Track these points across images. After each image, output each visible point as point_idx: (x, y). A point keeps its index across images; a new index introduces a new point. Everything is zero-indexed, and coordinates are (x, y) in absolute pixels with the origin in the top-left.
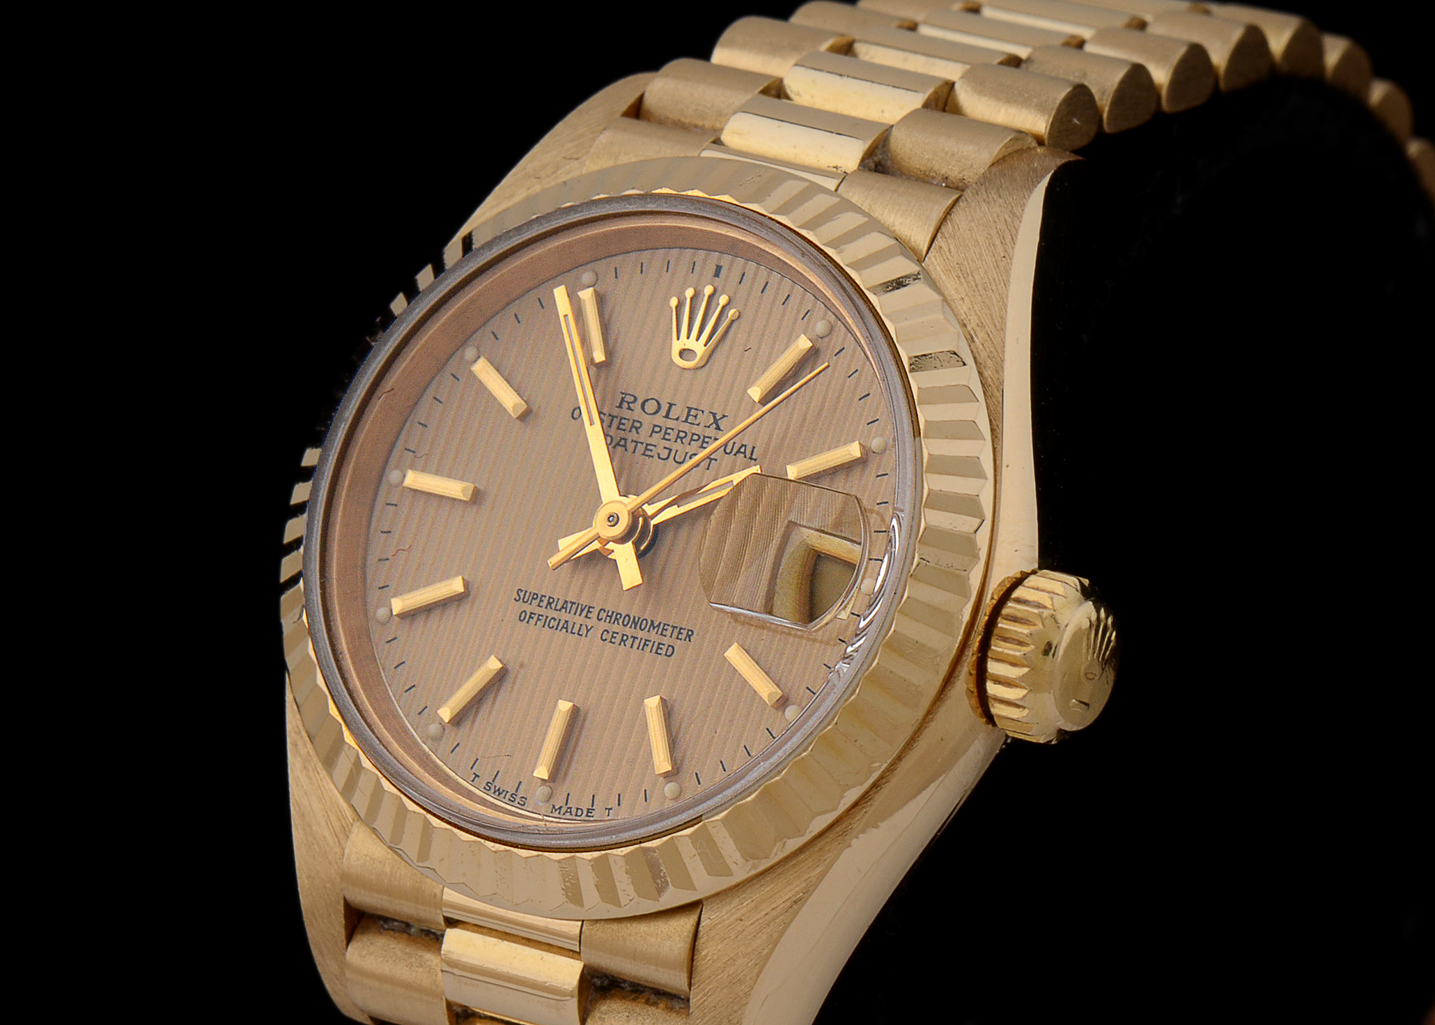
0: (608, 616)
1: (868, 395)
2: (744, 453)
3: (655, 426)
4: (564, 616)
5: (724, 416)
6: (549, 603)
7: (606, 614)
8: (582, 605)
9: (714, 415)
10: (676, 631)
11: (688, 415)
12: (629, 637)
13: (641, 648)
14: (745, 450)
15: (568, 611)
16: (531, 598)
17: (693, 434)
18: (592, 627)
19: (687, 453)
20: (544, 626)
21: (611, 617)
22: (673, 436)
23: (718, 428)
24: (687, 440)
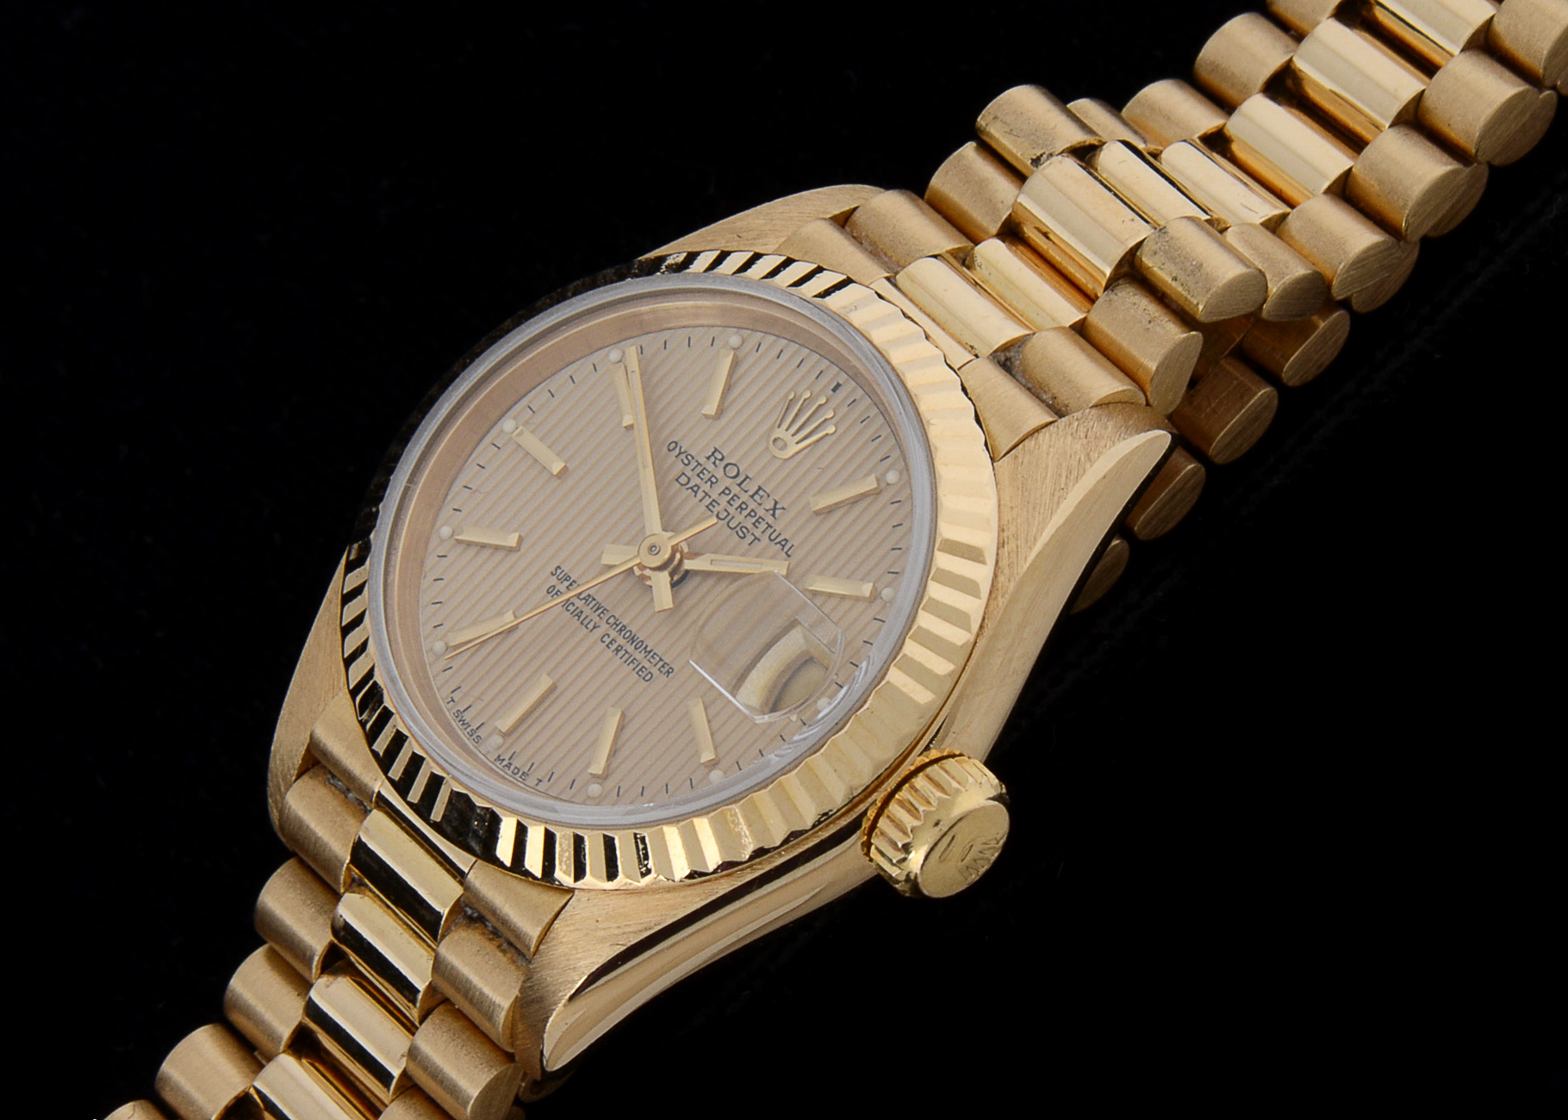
0: (615, 623)
2: (784, 546)
3: (727, 488)
4: (582, 606)
5: (783, 508)
8: (600, 604)
9: (776, 503)
10: (661, 663)
11: (756, 493)
12: (624, 648)
13: (628, 662)
16: (564, 579)
17: (753, 510)
18: (599, 626)
19: (740, 523)
21: (617, 625)
22: (736, 503)
23: (773, 515)
24: (745, 513)
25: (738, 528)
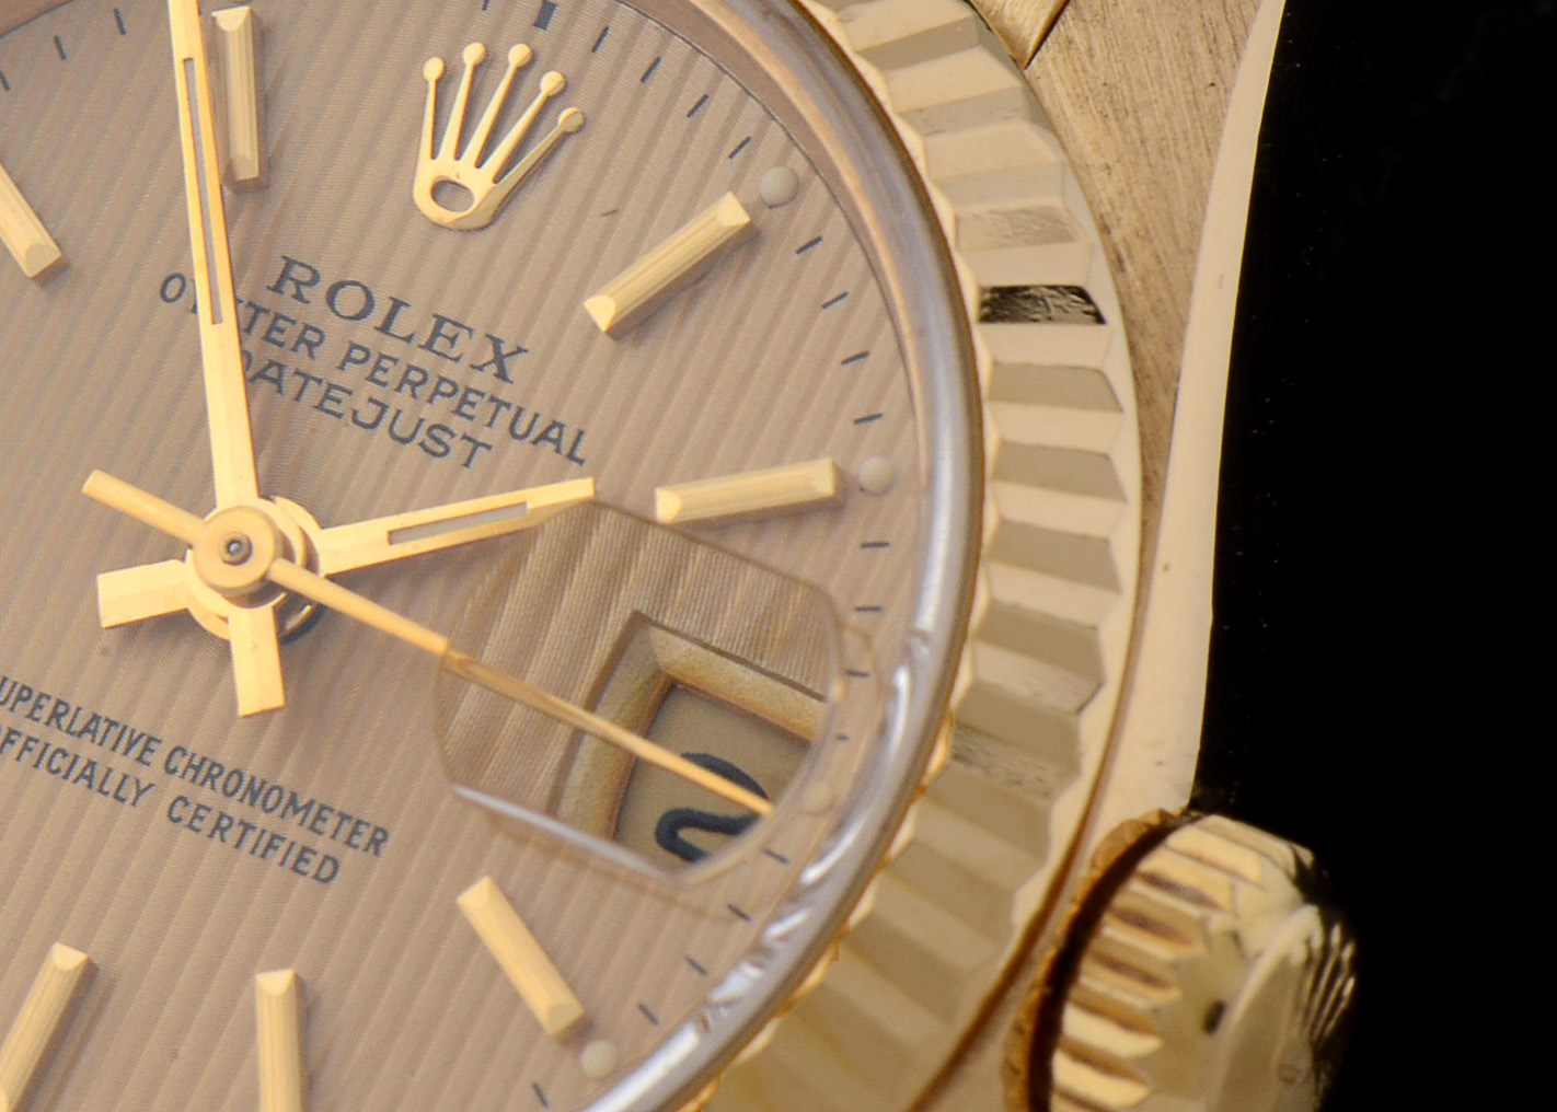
0: (190, 765)
1: (864, 355)
2: (557, 442)
3: (353, 346)
4: (87, 750)
5: (520, 350)
6: (56, 715)
7: (185, 760)
8: (133, 731)
9: (497, 343)
10: (347, 827)
11: (436, 333)
12: (236, 821)
13: (259, 851)
14: (560, 434)
15: (98, 740)
16: (14, 695)
17: (442, 380)
18: (151, 786)
19: (421, 420)
20: (36, 766)
21: (198, 769)
22: (393, 375)
23: (502, 375)
24: (424, 391)
25: (421, 435)
